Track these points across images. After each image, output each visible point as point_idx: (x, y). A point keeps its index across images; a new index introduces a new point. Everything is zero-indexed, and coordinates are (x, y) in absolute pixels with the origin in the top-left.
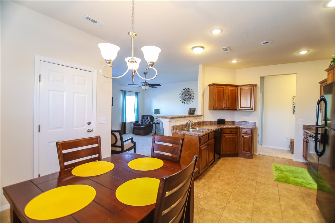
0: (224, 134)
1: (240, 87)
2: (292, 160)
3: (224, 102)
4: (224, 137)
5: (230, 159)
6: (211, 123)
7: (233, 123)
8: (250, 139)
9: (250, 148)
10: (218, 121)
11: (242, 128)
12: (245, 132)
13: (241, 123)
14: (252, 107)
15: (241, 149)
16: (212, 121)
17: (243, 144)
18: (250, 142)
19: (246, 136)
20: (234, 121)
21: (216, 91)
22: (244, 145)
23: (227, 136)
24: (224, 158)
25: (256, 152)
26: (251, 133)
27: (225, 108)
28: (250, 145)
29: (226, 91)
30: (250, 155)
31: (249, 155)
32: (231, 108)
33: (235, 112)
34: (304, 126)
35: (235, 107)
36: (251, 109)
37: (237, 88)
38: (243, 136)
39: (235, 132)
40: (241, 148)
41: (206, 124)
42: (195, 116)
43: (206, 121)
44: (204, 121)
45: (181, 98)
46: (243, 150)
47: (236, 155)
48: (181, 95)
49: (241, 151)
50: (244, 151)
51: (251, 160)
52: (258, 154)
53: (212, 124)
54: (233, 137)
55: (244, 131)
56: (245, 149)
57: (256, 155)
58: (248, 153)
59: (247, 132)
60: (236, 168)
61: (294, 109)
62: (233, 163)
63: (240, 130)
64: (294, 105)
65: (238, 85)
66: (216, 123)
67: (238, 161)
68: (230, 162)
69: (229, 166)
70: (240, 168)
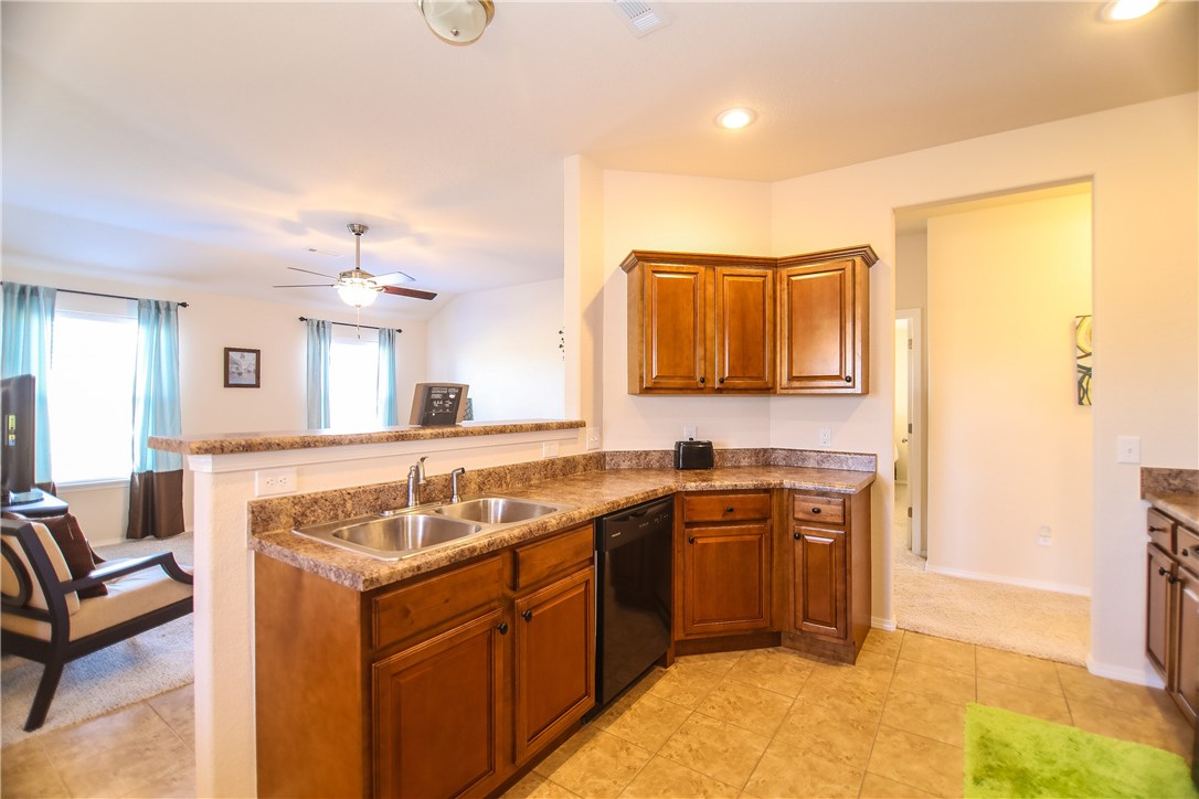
0: (690, 525)
1: (784, 272)
2: (1085, 668)
3: (700, 352)
4: (692, 541)
5: (727, 662)
6: (642, 463)
7: (763, 459)
8: (838, 554)
9: (840, 605)
10: (677, 453)
11: (793, 491)
12: (808, 513)
13: (804, 460)
14: (849, 373)
15: (792, 607)
16: (647, 453)
17: (799, 580)
18: (839, 571)
19: (819, 538)
20: (765, 450)
21: (652, 291)
22: (806, 584)
23: (710, 538)
24: (696, 661)
25: (884, 614)
26: (840, 521)
27: (703, 381)
28: (840, 587)
29: (710, 289)
30: (842, 642)
31: (836, 641)
32: (738, 382)
33: (774, 403)
34: (1147, 473)
35: (761, 377)
36: (843, 383)
37: (770, 272)
38: (798, 537)
39: (752, 516)
40: (791, 599)
41: (616, 471)
42: (468, 433)
43: (615, 454)
44: (603, 455)
46: (800, 614)
47: (769, 638)
49: (792, 619)
50: (806, 618)
51: (837, 676)
52: (890, 625)
53: (648, 468)
54: (743, 542)
55: (803, 506)
56: (812, 610)
57: (880, 632)
58: (827, 634)
59: (819, 511)
60: (727, 751)
61: (1080, 383)
62: (730, 703)
63: (785, 503)
64: (1081, 362)
65: (776, 260)
66: (669, 462)
67: (764, 684)
68: (713, 698)
69: (689, 737)
70: (756, 750)
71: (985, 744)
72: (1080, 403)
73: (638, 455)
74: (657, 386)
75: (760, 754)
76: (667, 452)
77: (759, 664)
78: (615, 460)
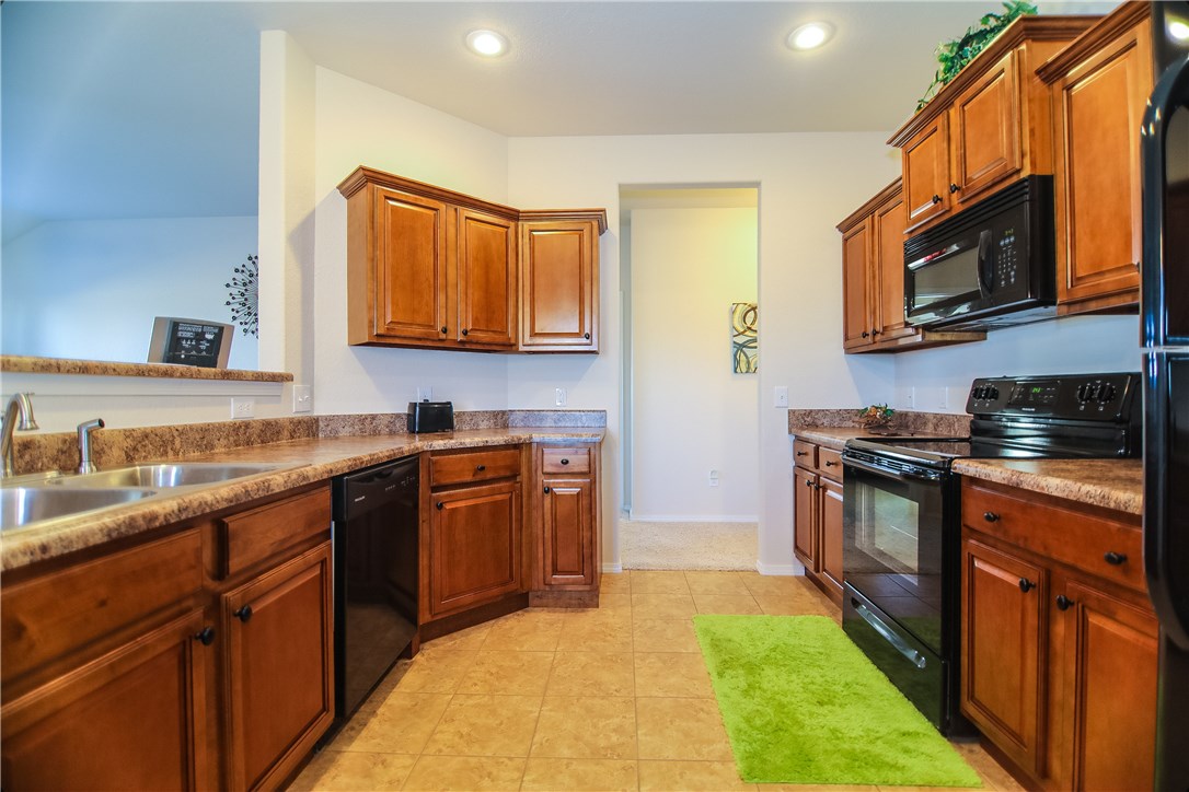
0: (435, 489)
1: (525, 226)
2: (756, 571)
3: (441, 298)
4: (440, 507)
5: (480, 636)
6: (367, 426)
7: (501, 419)
8: (585, 502)
9: (586, 551)
10: (410, 417)
11: (541, 445)
12: (557, 465)
13: (541, 420)
14: (587, 331)
15: (541, 564)
16: (374, 417)
17: (548, 535)
18: (585, 518)
19: (566, 489)
20: (504, 413)
21: (385, 221)
22: (554, 538)
23: (459, 501)
24: (444, 643)
25: (613, 559)
26: (585, 469)
27: (445, 331)
28: (586, 534)
29: (452, 231)
30: (587, 588)
31: (581, 588)
32: (481, 336)
33: (511, 360)
34: (792, 413)
35: (504, 332)
36: (585, 341)
37: (512, 224)
38: (548, 490)
39: (502, 473)
40: (540, 555)
41: (334, 437)
43: (330, 419)
44: (317, 420)
45: (236, 307)
46: (549, 569)
47: (517, 601)
48: (235, 291)
49: (541, 576)
50: (555, 571)
51: (586, 620)
52: (618, 568)
53: (376, 434)
54: (495, 503)
55: (552, 459)
56: (561, 564)
57: (610, 576)
58: (574, 583)
59: (567, 462)
60: (501, 724)
61: (735, 356)
62: (492, 674)
63: (534, 458)
64: (736, 339)
65: (518, 212)
66: (401, 426)
67: (522, 646)
68: (473, 675)
69: (456, 722)
70: (531, 712)
71: (716, 645)
72: (736, 372)
73: (362, 419)
74: (392, 333)
75: (537, 714)
76: (398, 416)
77: (512, 628)
78: (332, 425)
